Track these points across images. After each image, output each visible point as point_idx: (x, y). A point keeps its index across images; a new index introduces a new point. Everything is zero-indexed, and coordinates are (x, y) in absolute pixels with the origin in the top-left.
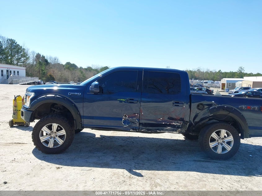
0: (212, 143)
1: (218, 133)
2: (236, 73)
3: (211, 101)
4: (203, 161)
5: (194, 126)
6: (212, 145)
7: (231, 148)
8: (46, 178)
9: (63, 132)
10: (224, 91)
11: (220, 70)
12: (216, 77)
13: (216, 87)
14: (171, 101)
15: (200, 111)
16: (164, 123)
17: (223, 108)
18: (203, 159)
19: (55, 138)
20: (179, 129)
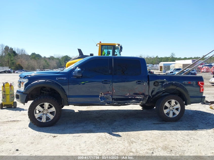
0: (165, 110)
1: (170, 102)
2: (169, 57)
3: (164, 79)
4: (160, 124)
5: (152, 98)
6: (165, 111)
7: (179, 112)
8: (48, 144)
9: (53, 109)
10: (162, 72)
11: (157, 56)
12: (154, 61)
13: (155, 69)
14: (134, 81)
15: (155, 87)
16: (130, 97)
17: (172, 84)
18: (160, 122)
19: (46, 114)
20: (141, 101)
